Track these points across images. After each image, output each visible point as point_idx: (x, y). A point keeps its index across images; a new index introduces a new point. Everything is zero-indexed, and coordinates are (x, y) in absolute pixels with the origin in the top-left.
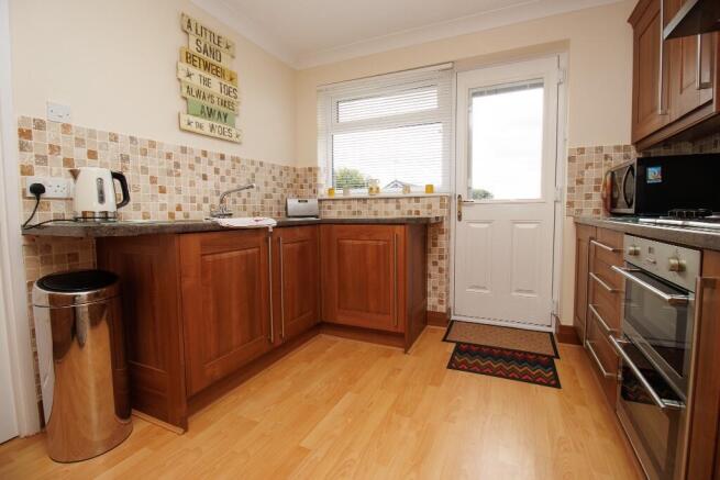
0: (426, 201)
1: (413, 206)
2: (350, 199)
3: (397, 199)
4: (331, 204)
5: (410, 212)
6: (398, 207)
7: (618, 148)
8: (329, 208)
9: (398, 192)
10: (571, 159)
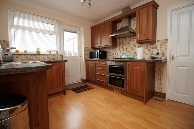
0: (57, 56)
1: (53, 57)
2: (28, 55)
3: (47, 55)
4: (18, 56)
5: (52, 59)
6: (48, 57)
7: (90, 48)
8: (17, 58)
9: (48, 53)
10: (84, 49)
